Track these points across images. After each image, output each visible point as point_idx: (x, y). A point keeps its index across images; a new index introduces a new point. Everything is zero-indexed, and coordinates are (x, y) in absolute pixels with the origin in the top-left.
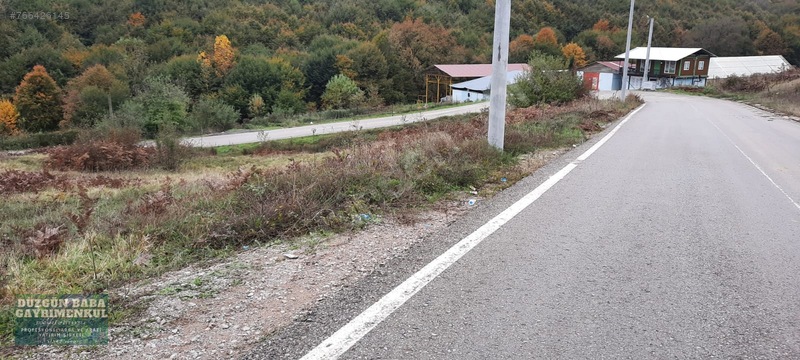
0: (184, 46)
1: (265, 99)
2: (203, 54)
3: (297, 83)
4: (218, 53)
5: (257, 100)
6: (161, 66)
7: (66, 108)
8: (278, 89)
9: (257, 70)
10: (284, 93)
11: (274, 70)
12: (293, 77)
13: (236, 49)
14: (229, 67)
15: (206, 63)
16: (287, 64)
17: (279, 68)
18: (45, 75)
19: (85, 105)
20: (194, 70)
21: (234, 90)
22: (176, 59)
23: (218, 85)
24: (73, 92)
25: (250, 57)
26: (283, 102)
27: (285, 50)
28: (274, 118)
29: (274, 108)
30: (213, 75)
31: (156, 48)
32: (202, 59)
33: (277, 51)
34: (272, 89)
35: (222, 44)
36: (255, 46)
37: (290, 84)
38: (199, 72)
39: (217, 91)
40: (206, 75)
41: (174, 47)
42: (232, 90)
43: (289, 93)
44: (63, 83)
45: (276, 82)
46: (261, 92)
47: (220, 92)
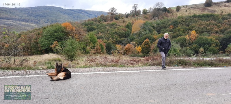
0: (183, 34)
1: (205, 49)
2: (187, 36)
3: (217, 45)
4: (192, 36)
5: (202, 49)
6: (175, 39)
7: (151, 49)
8: (210, 46)
9: (203, 40)
10: (211, 47)
11: (209, 41)
12: (216, 43)
13: (198, 34)
14: (195, 40)
15: (188, 38)
16: (214, 39)
17: (211, 40)
18: (148, 41)
19: (156, 48)
20: (184, 40)
21: (195, 46)
22: (180, 37)
23: (191, 44)
24: (153, 45)
25: (202, 37)
26: (211, 50)
27: (214, 34)
28: (206, 55)
29: (207, 52)
30: (189, 41)
31: (175, 34)
32: (187, 37)
33: (212, 35)
34: (207, 46)
35: (193, 33)
36: (204, 33)
37: (214, 45)
38: (186, 41)
39: (190, 46)
40: (187, 42)
41: (180, 34)
42: (194, 46)
43: (213, 48)
44: (152, 43)
45: (209, 44)
46: (204, 47)
47: (191, 47)
